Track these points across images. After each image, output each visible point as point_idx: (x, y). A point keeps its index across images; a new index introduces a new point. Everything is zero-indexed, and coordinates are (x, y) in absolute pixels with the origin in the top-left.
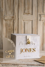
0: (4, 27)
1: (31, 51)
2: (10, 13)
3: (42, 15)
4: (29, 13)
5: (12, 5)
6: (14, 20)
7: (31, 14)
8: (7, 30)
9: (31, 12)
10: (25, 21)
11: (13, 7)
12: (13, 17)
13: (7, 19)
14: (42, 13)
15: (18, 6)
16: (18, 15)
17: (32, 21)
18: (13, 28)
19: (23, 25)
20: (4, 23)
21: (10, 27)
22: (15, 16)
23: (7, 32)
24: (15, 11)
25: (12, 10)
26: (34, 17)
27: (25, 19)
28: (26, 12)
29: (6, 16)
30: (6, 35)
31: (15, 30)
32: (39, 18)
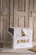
0: (2, 21)
2: (7, 10)
3: (33, 12)
4: (22, 10)
5: (8, 3)
6: (10, 16)
7: (24, 11)
8: (4, 24)
9: (24, 9)
10: (19, 17)
11: (9, 5)
12: (9, 13)
13: (4, 15)
14: (33, 10)
15: (13, 4)
16: (13, 12)
17: (25, 16)
18: (9, 22)
19: (17, 20)
21: (6, 22)
22: (10, 12)
24: (10, 8)
25: (8, 7)
26: (26, 14)
27: (19, 15)
28: (20, 9)
29: (3, 13)
31: (11, 24)
32: (30, 15)
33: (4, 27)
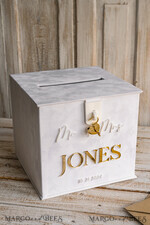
0: (18, 23)
1: (104, 158)
8: (29, 37)
18: (53, 30)
20: (16, 9)
21: (42, 27)
23: (30, 47)
30: (29, 60)
31: (65, 37)
33: (30, 54)
